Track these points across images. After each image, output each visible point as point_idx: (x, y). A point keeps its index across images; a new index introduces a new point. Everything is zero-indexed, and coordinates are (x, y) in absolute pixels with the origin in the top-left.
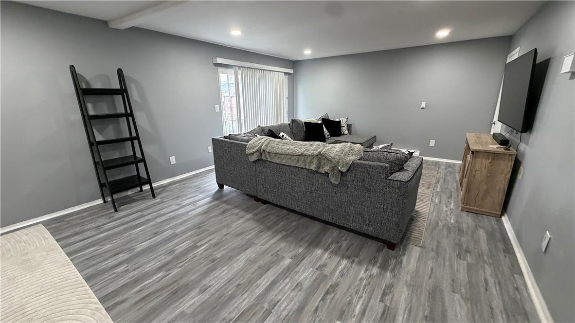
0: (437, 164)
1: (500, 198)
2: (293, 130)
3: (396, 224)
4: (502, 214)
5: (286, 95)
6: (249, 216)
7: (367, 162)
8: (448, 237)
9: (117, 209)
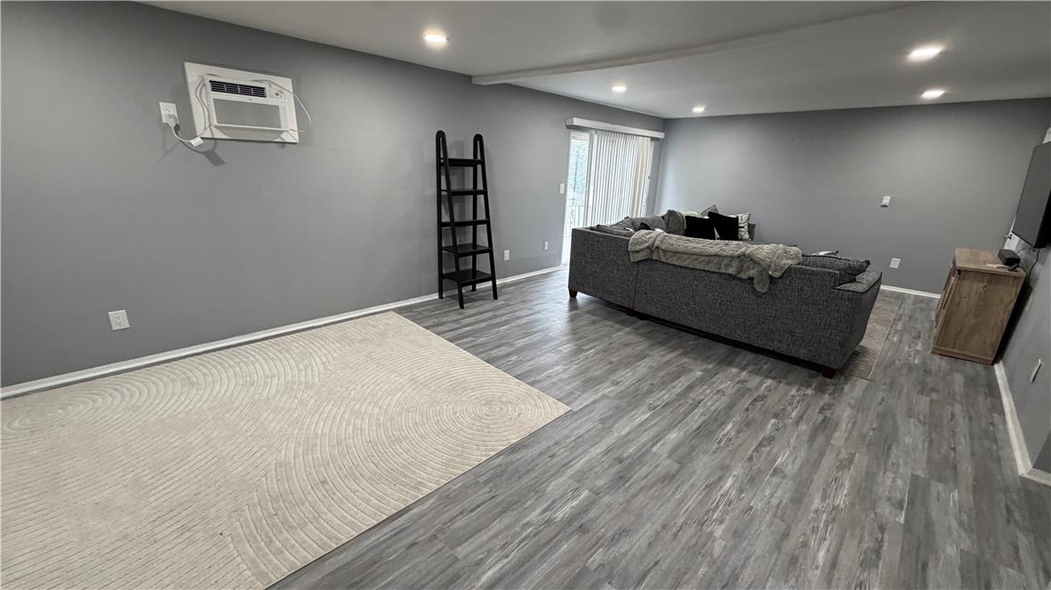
0: (900, 296)
1: (994, 337)
2: (670, 226)
3: (839, 344)
4: (996, 361)
5: (648, 173)
6: (628, 329)
7: (808, 268)
8: (907, 375)
9: (465, 305)
